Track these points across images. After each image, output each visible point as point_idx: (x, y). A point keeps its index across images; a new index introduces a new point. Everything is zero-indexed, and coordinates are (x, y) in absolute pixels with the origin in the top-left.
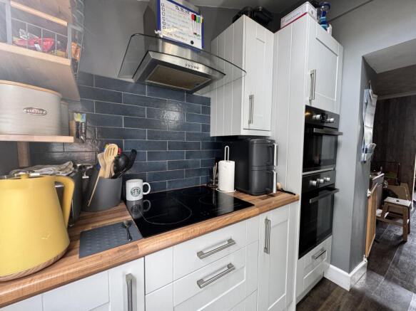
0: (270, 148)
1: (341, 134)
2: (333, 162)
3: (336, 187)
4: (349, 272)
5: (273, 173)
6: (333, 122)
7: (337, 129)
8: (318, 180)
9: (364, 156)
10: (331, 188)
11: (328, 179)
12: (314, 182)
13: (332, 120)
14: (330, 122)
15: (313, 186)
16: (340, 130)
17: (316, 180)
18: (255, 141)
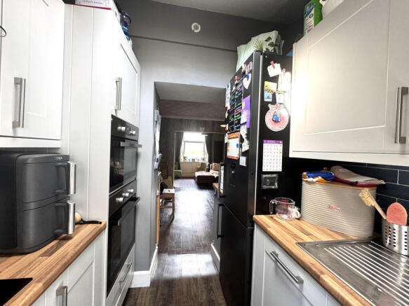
0: (63, 170)
1: (141, 146)
2: (135, 172)
3: (138, 196)
4: (149, 270)
5: (68, 206)
6: (135, 135)
7: (137, 141)
8: (124, 194)
9: (156, 164)
10: (134, 199)
11: (132, 191)
12: (121, 199)
13: (134, 132)
14: (132, 134)
15: (119, 203)
16: (140, 143)
17: (121, 196)
18: (30, 158)
